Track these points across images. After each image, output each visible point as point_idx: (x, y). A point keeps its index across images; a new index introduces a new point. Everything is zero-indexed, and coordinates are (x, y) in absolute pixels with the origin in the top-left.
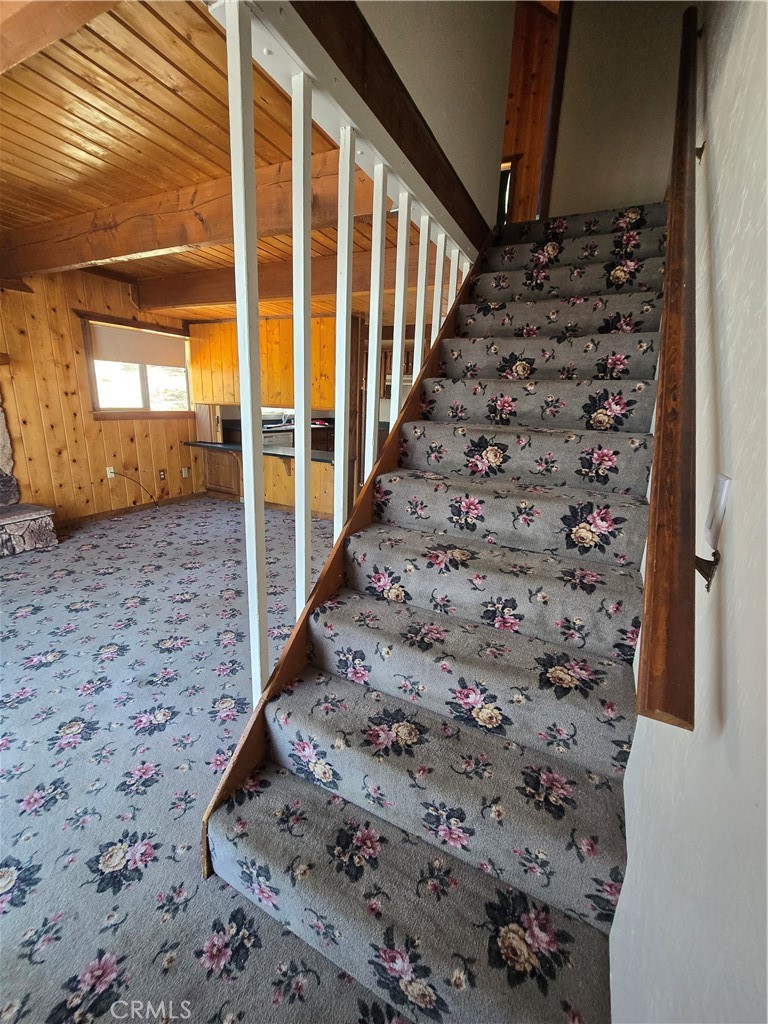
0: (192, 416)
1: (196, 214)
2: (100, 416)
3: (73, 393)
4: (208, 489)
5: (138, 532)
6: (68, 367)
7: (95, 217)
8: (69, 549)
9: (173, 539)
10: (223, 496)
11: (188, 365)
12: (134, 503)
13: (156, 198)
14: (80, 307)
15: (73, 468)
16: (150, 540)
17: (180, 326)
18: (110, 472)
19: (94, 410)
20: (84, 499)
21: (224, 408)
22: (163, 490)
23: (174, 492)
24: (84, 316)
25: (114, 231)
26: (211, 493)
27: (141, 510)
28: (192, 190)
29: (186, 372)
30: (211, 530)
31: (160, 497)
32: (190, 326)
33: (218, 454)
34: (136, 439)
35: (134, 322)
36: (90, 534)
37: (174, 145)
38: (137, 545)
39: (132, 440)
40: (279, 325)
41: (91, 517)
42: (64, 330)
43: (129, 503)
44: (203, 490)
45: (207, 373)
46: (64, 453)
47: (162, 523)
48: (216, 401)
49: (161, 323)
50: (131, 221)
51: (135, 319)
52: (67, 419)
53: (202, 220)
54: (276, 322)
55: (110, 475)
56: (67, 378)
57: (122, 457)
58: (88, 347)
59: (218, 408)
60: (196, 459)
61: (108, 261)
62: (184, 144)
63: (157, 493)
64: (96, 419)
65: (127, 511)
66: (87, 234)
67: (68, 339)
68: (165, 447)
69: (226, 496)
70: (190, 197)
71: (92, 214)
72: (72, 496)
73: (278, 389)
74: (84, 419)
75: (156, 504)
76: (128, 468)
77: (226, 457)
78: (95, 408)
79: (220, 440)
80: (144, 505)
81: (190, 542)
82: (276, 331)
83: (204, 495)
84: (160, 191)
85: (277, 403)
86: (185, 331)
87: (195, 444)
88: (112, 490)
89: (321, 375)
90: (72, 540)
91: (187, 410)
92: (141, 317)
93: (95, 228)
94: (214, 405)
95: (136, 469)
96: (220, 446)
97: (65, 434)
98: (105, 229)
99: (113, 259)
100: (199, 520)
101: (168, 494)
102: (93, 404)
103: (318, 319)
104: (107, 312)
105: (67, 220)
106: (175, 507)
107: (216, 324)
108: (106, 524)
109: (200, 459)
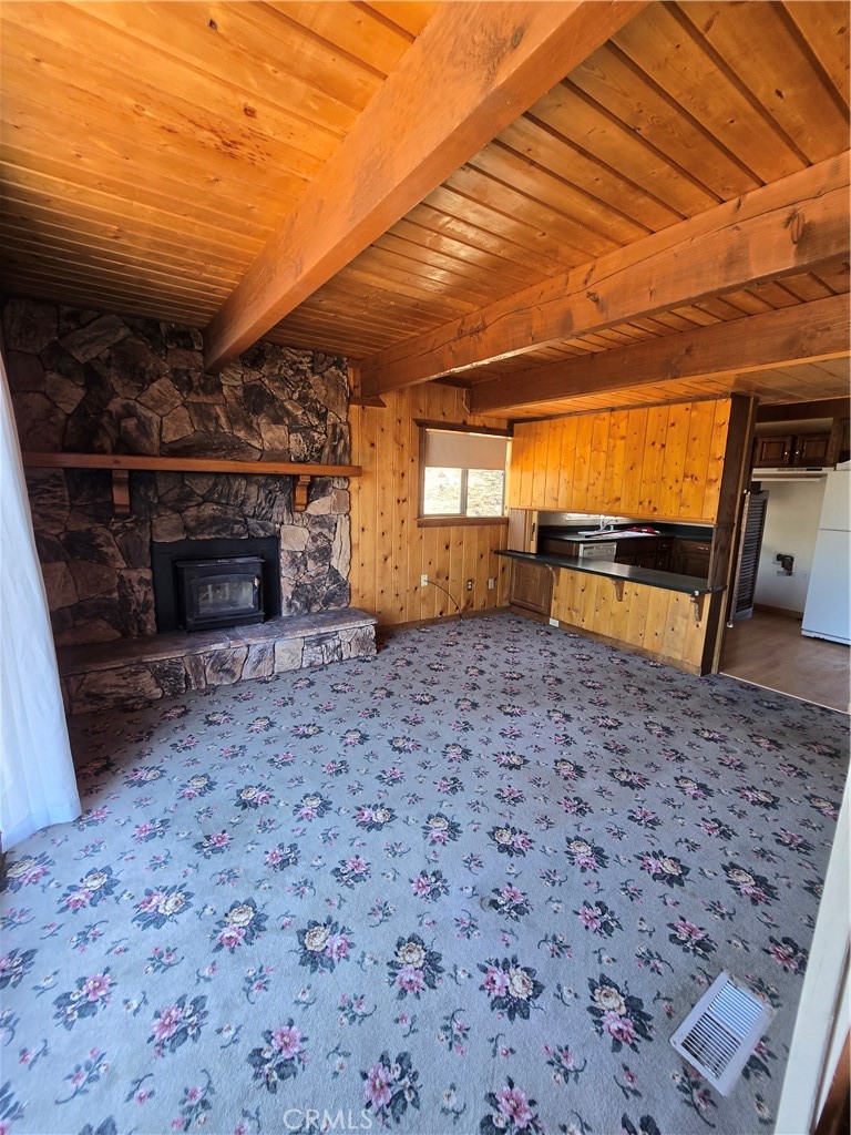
0: (505, 522)
1: (589, 295)
2: (424, 523)
3: (404, 501)
4: (512, 604)
5: (448, 650)
6: (403, 475)
7: (463, 323)
8: (386, 662)
9: (484, 665)
10: (529, 614)
11: (508, 467)
12: (441, 613)
13: (537, 289)
14: (420, 416)
15: (394, 576)
16: (460, 663)
17: (504, 426)
18: (424, 578)
19: (419, 517)
20: (399, 607)
21: (542, 514)
22: (468, 602)
23: (478, 604)
24: (422, 425)
25: (480, 334)
26: (515, 609)
27: (446, 622)
28: (588, 267)
29: (504, 475)
30: (522, 658)
31: (465, 609)
32: (515, 425)
33: (529, 565)
34: (451, 547)
35: (464, 427)
36: (402, 645)
37: (592, 212)
38: (448, 668)
39: (447, 547)
40: (628, 416)
41: (403, 625)
42: (405, 440)
43: (436, 614)
44: (506, 604)
45: (527, 476)
46: (389, 560)
47: (469, 642)
48: (534, 506)
49: (487, 426)
50: (503, 319)
51: (465, 423)
52: (396, 525)
53: (596, 301)
54: (624, 413)
55: (424, 584)
56: (401, 485)
57: (437, 565)
58: (422, 457)
59: (535, 514)
60: (503, 569)
61: (468, 366)
62: (607, 206)
63: (463, 604)
64: (419, 526)
65: (433, 622)
66: (452, 344)
67: (406, 447)
68: (475, 555)
69: (532, 614)
70: (583, 277)
71: (460, 321)
72: (390, 604)
73: (617, 494)
74: (410, 525)
75: (460, 616)
76: (441, 576)
77: (539, 569)
78: (420, 514)
79: (533, 550)
80: (450, 616)
81: (503, 674)
82: (623, 424)
83: (507, 608)
84: (546, 277)
85: (615, 510)
86: (509, 432)
87: (505, 553)
88: (424, 599)
89: (685, 476)
90: (387, 650)
91: (500, 515)
92: (471, 421)
93: (461, 334)
94: (532, 511)
95: (447, 578)
96: (532, 557)
97: (392, 541)
98: (471, 335)
99: (474, 364)
100: (506, 644)
101: (472, 606)
102: (419, 511)
103: (689, 405)
104: (441, 419)
105: (434, 332)
106: (480, 622)
107: (546, 422)
108: (416, 635)
109: (508, 570)
